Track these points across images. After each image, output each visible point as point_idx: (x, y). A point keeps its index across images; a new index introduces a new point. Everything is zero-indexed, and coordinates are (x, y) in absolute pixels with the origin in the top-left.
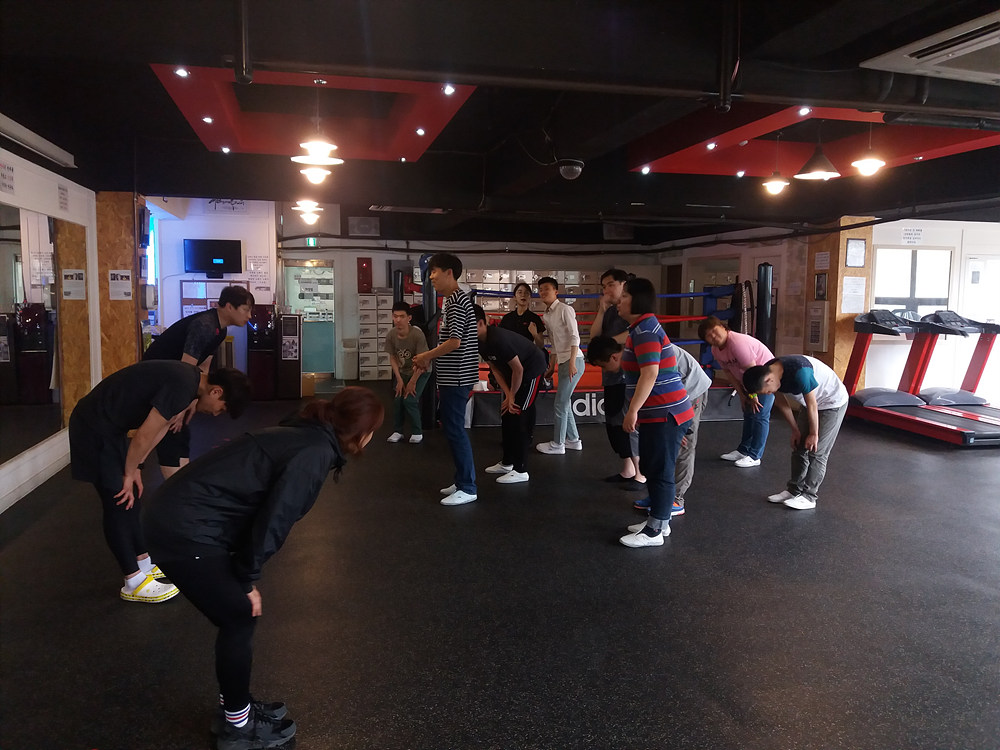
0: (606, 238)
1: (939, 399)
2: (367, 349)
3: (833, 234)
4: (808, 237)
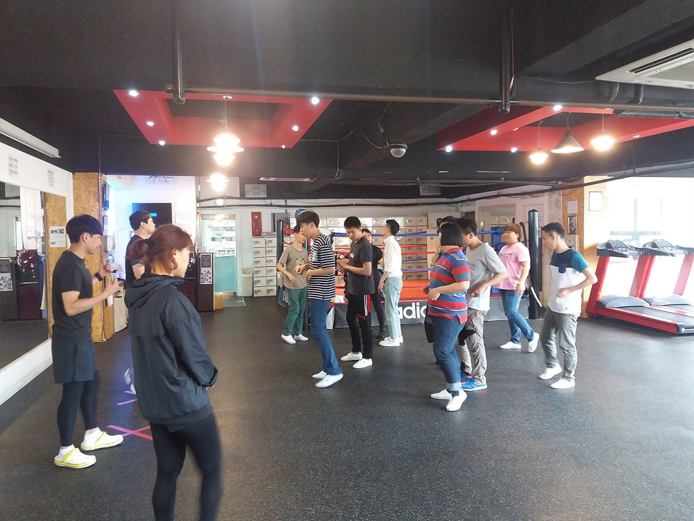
0: (421, 194)
1: (658, 301)
2: (259, 275)
3: (579, 189)
4: (561, 191)
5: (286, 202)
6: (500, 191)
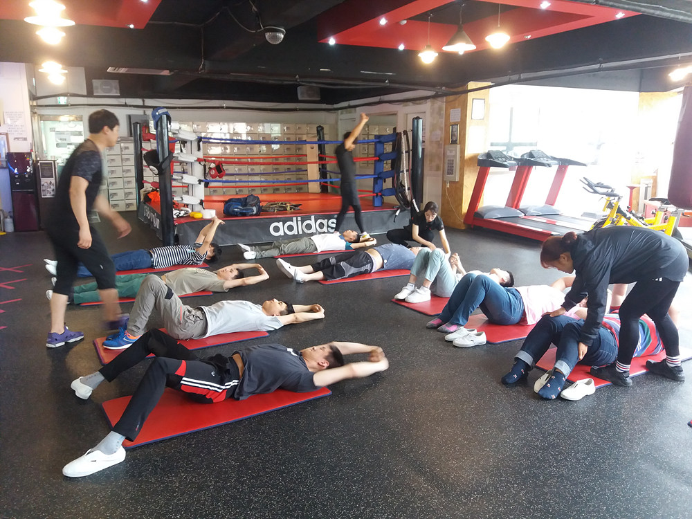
0: (300, 98)
1: (532, 211)
2: (115, 187)
3: (463, 95)
4: (445, 98)
5: (143, 101)
6: (382, 97)
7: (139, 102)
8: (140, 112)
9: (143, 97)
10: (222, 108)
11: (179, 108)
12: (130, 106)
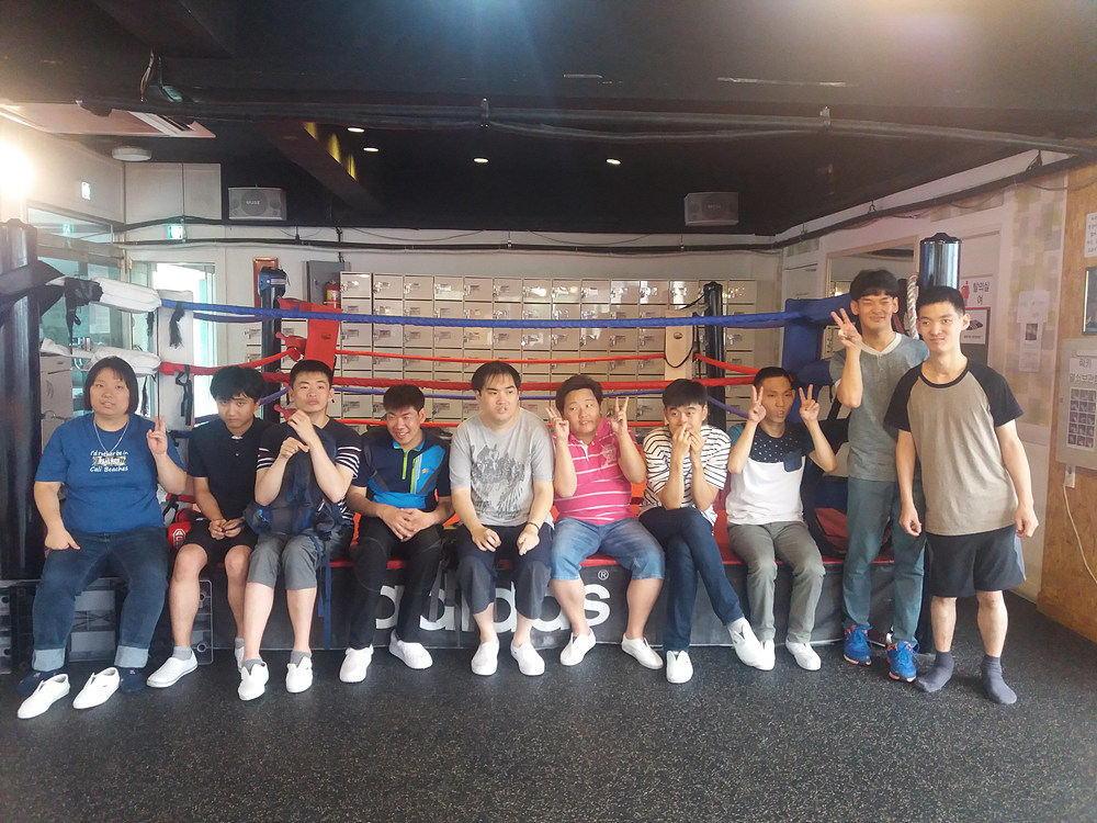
0: (688, 222)
4: (1067, 175)
5: (339, 233)
6: (876, 202)
7: (329, 234)
8: (331, 256)
9: (338, 224)
10: (504, 247)
11: (409, 247)
12: (307, 243)
